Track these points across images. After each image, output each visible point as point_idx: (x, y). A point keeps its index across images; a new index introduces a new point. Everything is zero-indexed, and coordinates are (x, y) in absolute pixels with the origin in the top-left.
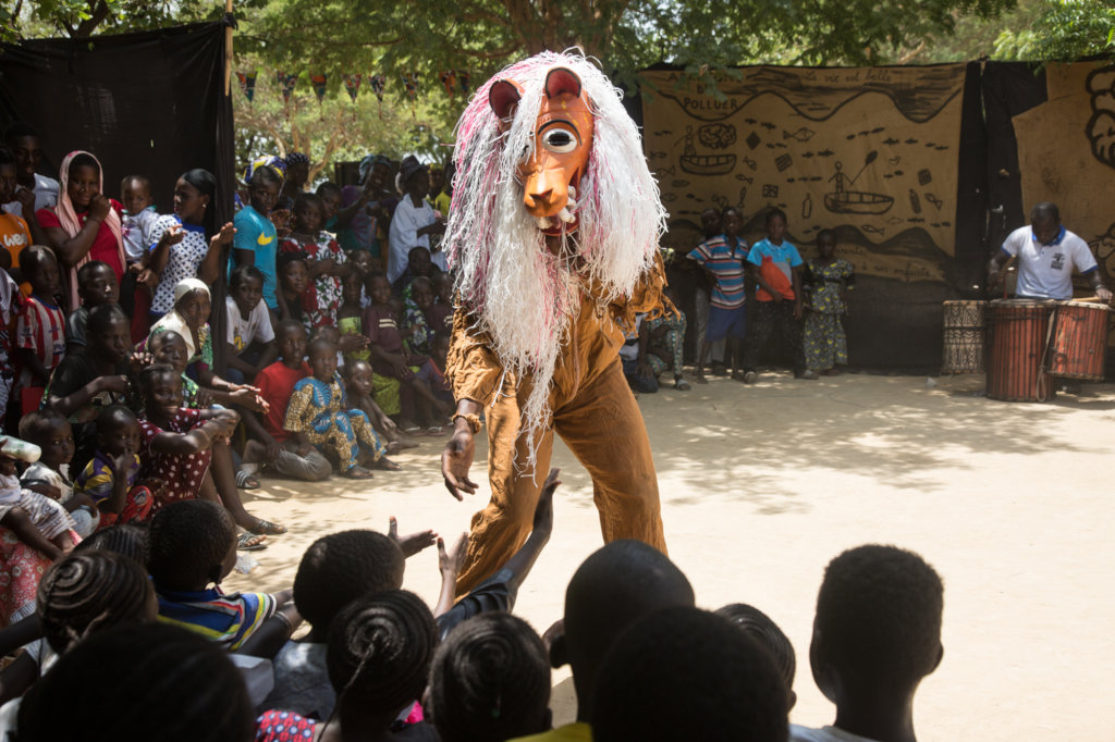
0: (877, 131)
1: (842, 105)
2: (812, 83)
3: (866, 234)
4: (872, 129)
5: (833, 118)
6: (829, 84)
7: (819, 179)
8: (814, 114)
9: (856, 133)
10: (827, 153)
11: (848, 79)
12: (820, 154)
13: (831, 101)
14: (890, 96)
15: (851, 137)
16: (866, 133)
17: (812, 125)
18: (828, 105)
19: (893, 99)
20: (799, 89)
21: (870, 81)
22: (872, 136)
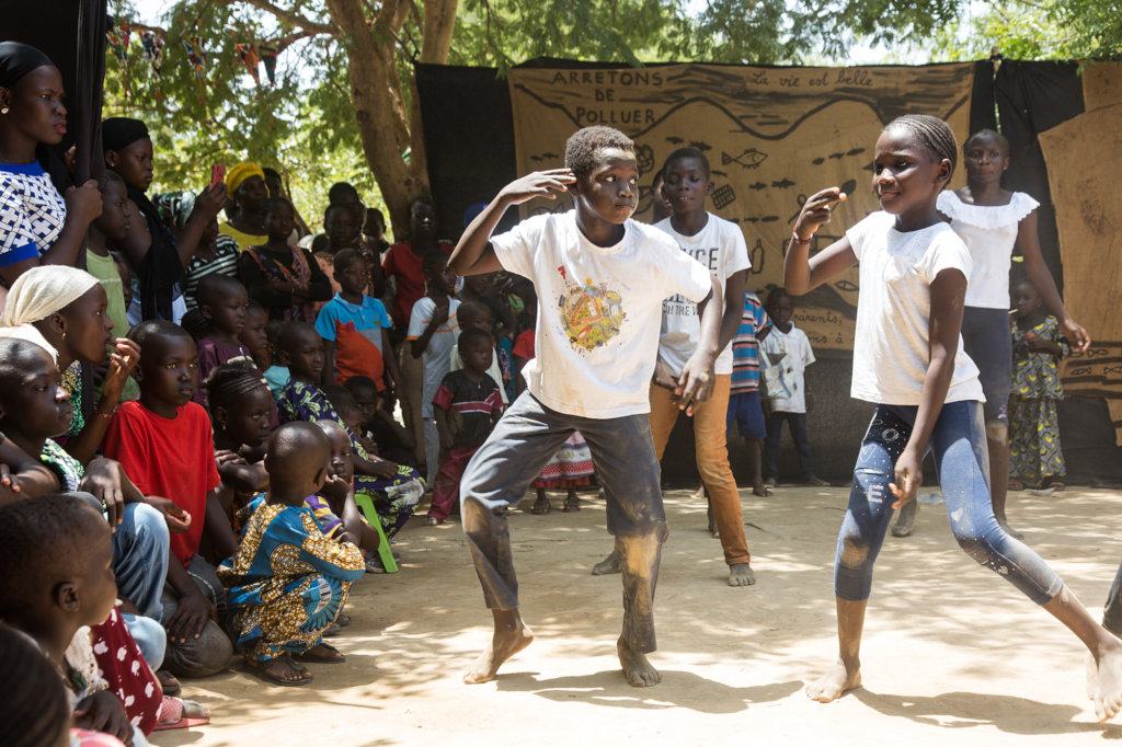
0: (854, 152)
1: (804, 117)
2: (762, 88)
3: (841, 292)
4: (848, 149)
5: (792, 135)
6: (785, 89)
7: (775, 218)
8: (765, 130)
9: (825, 155)
10: (785, 184)
11: (811, 83)
12: (775, 184)
13: (789, 113)
14: (871, 105)
15: (819, 161)
16: (839, 156)
17: (763, 146)
18: (785, 117)
19: (876, 110)
20: (744, 95)
21: (844, 85)
22: (848, 160)
